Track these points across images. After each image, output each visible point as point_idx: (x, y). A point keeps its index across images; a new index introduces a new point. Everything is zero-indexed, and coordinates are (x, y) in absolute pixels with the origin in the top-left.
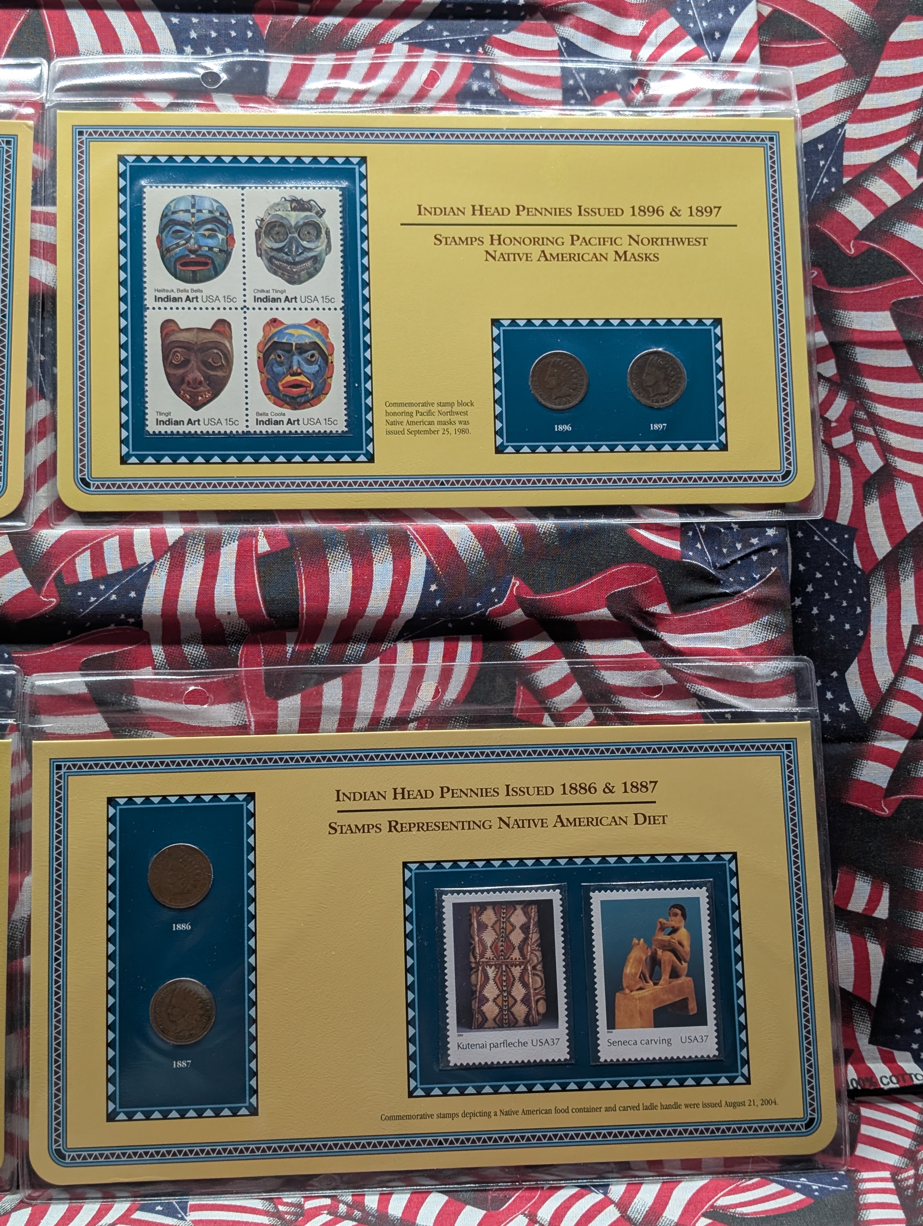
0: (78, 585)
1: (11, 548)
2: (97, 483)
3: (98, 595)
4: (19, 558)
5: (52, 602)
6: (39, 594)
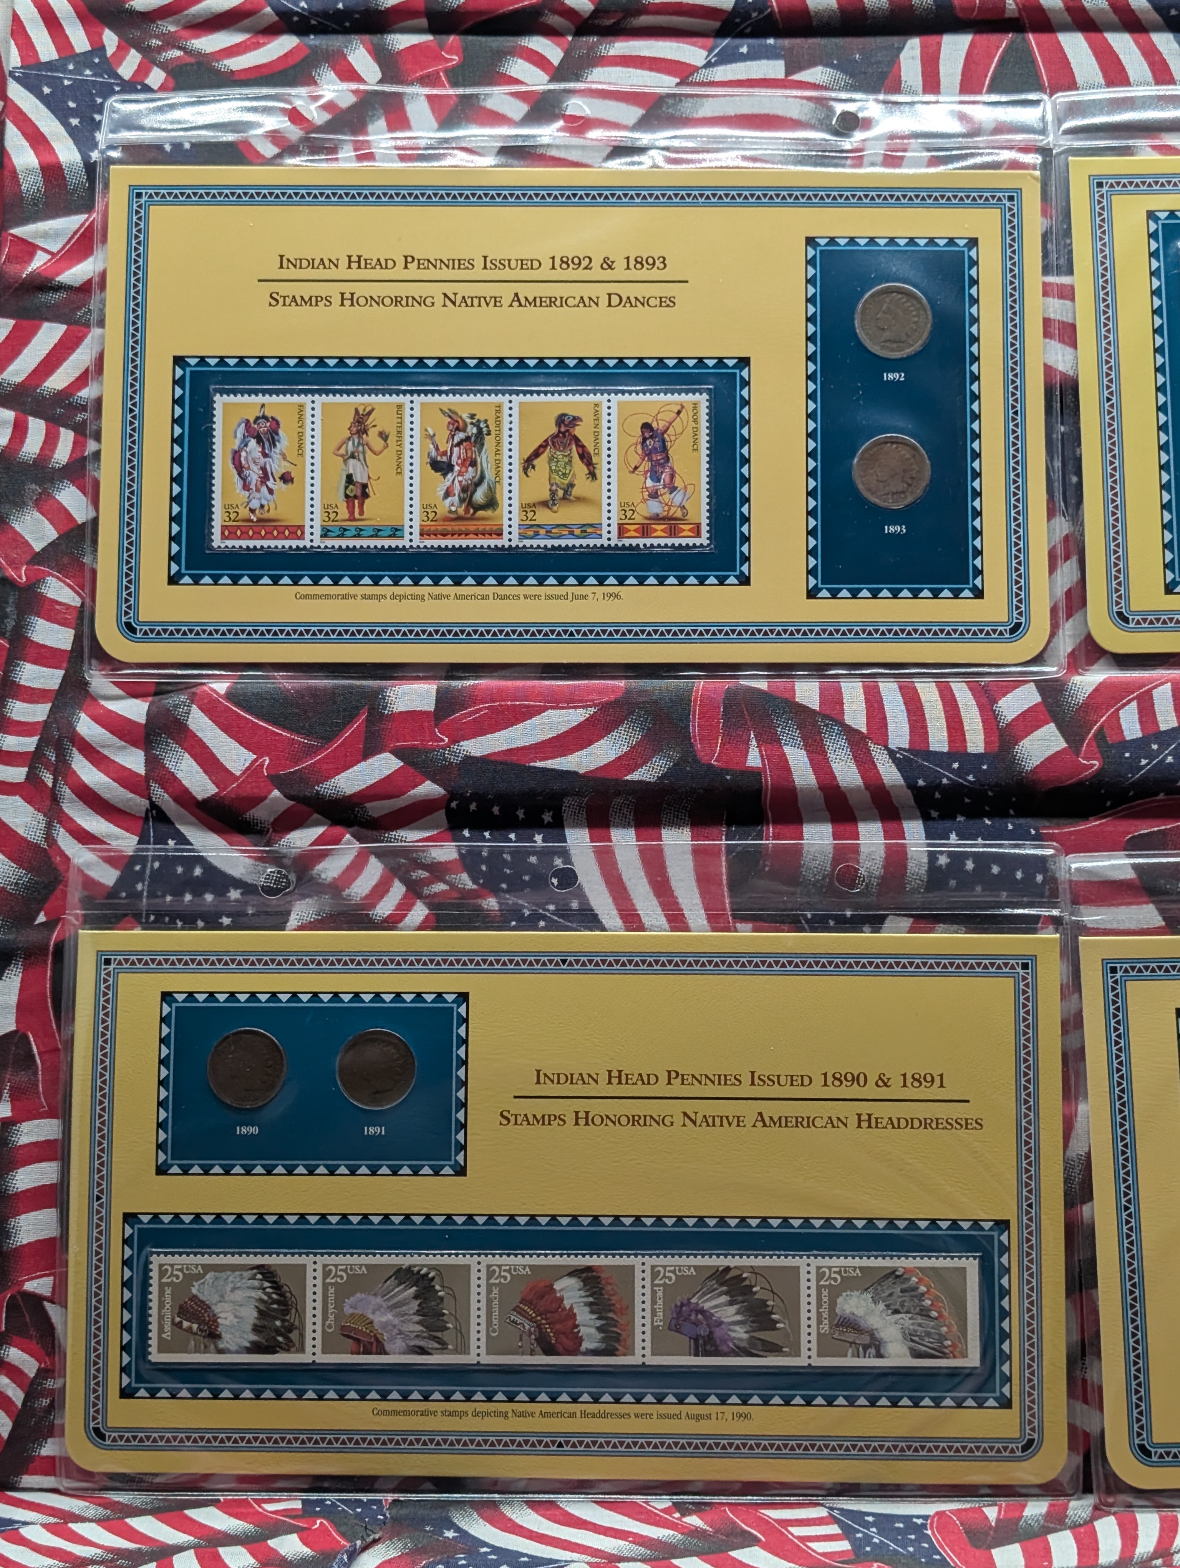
0: (1125, 745)
1: (1039, 699)
2: (1137, 618)
3: (1151, 756)
4: (1050, 711)
5: (1093, 765)
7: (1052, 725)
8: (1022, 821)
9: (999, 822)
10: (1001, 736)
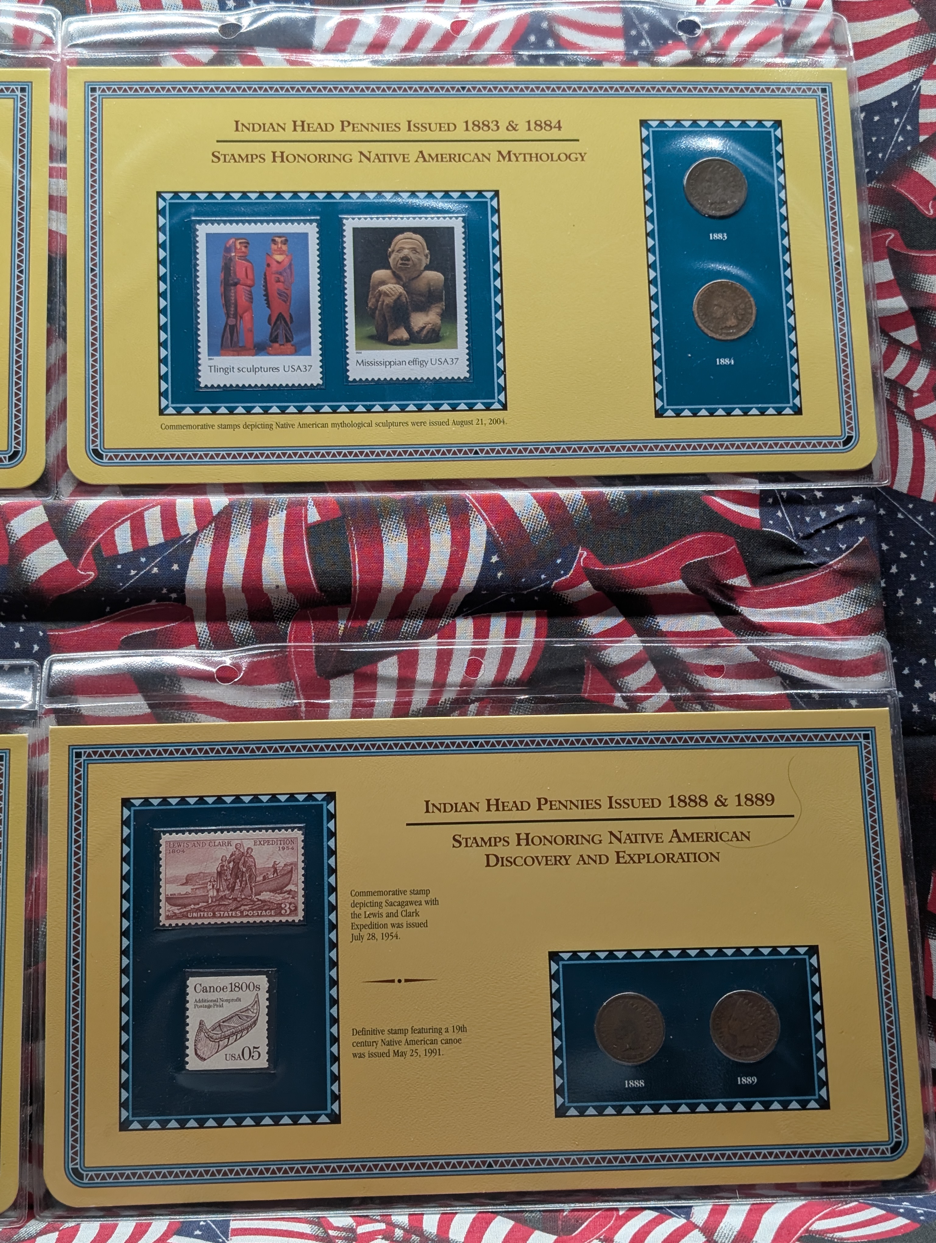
6: (76, 567)
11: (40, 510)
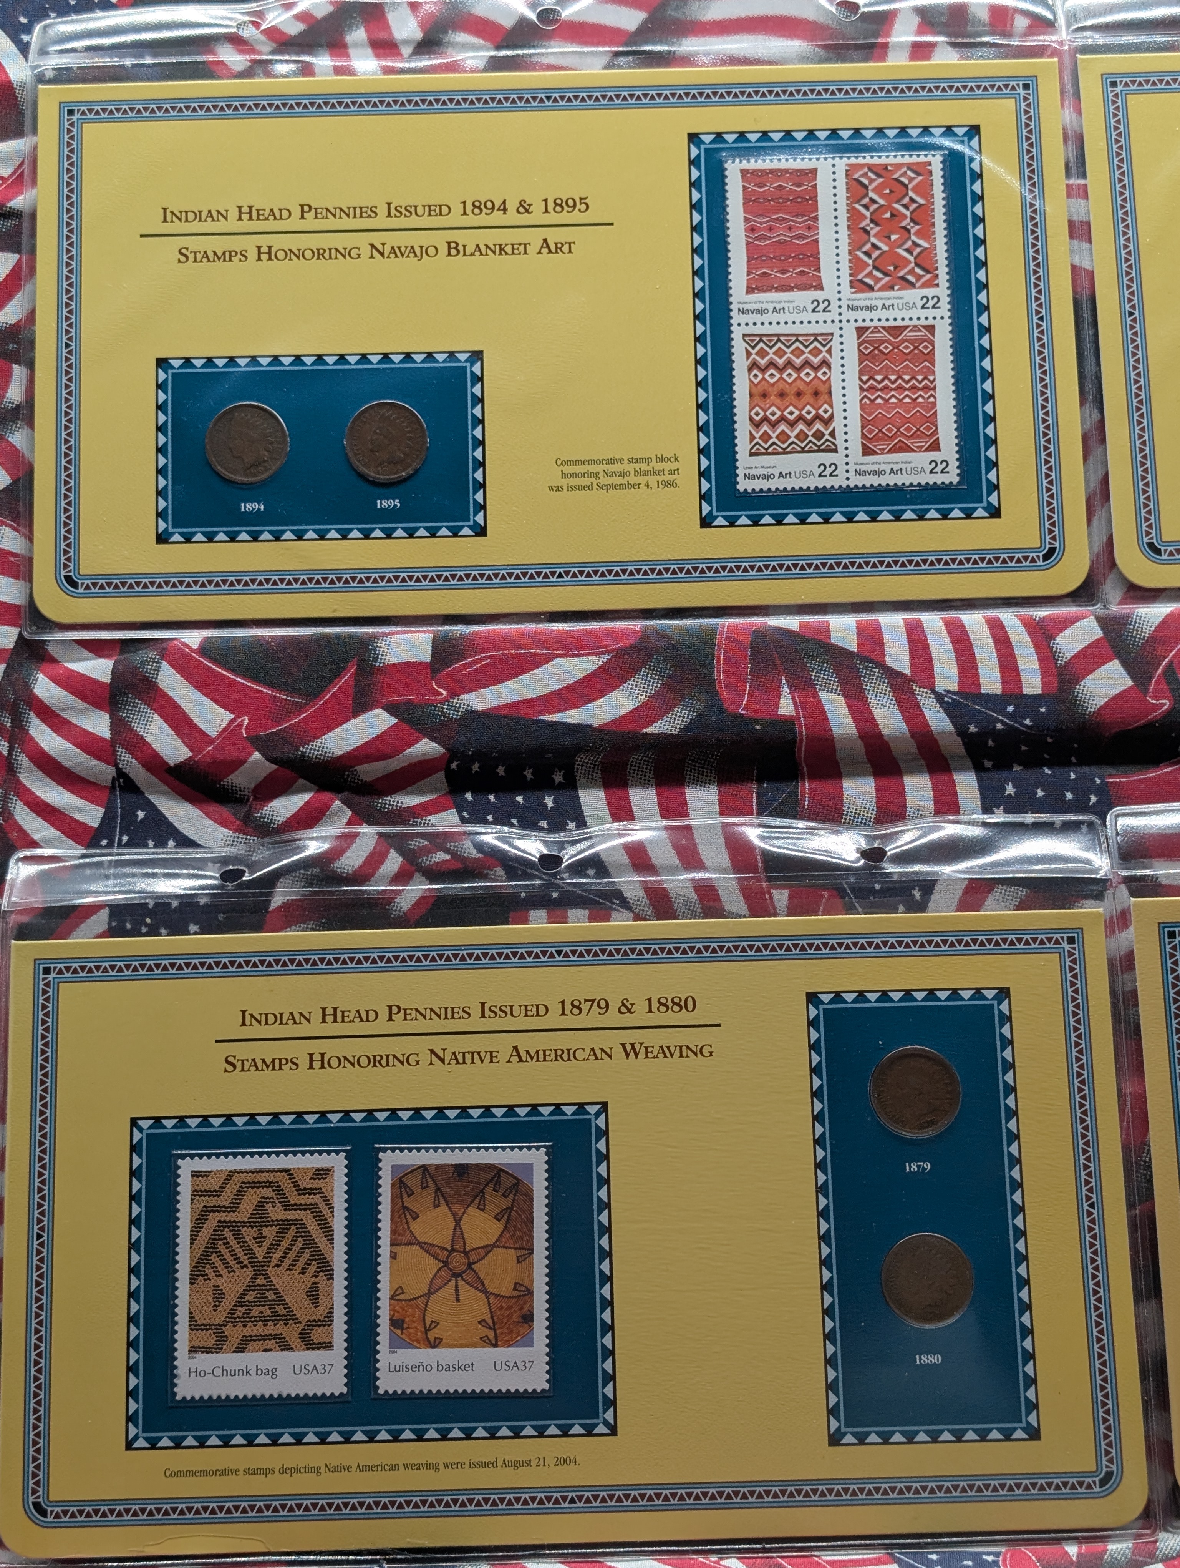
7: (1116, 662)
8: (1086, 769)
9: (1059, 772)
10: (1060, 675)
11: (1091, 621)
